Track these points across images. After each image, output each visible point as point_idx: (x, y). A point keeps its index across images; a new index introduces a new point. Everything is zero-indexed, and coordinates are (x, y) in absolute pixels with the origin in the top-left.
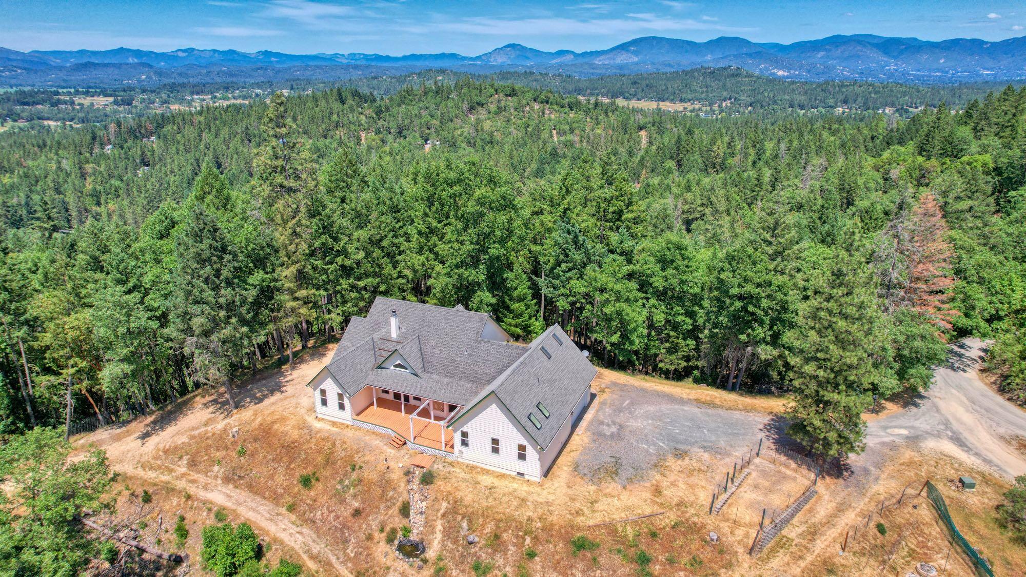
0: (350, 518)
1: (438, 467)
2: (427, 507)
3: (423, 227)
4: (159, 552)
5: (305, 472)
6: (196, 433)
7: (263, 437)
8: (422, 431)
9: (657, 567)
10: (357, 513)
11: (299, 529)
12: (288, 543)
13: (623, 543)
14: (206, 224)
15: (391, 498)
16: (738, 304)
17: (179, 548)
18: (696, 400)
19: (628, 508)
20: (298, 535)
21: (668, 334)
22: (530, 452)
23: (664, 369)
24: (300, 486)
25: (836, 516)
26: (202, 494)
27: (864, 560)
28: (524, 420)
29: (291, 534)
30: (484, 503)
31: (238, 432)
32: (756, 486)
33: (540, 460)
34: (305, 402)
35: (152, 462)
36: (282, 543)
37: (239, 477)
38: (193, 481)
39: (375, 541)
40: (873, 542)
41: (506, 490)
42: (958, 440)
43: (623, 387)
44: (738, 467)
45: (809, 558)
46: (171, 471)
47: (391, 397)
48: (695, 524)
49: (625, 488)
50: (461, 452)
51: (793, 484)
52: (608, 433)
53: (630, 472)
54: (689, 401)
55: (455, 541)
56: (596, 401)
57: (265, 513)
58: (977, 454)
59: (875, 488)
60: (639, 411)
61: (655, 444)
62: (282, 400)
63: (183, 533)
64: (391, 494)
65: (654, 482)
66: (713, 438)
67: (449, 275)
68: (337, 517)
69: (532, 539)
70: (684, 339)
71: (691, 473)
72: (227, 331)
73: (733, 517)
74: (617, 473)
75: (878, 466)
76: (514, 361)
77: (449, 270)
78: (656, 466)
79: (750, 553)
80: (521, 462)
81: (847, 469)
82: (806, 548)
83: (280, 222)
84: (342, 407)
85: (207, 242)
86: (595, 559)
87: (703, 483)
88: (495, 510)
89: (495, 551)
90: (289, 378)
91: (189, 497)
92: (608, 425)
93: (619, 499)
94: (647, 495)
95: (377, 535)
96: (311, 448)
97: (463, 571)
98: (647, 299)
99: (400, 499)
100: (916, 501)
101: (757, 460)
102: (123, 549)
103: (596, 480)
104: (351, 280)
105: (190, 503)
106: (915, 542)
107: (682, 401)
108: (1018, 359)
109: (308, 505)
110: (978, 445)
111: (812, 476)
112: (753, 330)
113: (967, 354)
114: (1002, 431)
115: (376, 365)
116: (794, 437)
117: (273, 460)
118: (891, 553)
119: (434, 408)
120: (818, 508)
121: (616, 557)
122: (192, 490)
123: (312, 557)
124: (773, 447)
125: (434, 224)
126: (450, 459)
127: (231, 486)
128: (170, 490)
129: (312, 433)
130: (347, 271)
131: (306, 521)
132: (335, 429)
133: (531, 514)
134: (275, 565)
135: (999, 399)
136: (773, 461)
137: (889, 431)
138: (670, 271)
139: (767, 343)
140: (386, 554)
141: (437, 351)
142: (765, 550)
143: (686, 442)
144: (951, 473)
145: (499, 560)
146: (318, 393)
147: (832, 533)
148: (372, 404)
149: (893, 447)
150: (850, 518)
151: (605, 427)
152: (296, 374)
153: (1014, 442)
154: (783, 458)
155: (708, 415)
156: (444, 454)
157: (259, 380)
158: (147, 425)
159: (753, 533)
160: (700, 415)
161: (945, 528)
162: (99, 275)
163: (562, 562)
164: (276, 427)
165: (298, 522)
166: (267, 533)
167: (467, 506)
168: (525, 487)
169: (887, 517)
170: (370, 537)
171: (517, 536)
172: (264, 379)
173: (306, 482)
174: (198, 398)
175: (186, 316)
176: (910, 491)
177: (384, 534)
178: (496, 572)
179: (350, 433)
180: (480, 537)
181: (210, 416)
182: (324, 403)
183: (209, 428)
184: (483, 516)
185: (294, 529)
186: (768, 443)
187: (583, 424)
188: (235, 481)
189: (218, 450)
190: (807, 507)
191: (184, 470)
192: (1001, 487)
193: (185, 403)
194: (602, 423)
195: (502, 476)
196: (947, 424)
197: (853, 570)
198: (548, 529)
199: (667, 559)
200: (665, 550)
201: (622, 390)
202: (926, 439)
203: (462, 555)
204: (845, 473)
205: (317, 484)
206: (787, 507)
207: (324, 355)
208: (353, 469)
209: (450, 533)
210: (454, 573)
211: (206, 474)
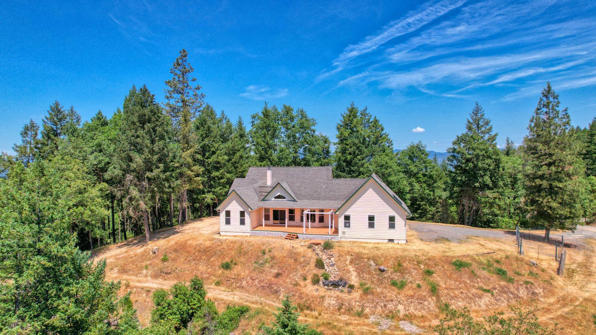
0: (274, 279)
2: (336, 261)
5: (224, 262)
7: (181, 249)
10: (278, 275)
11: (231, 293)
12: (227, 299)
13: (483, 265)
15: (304, 261)
19: (473, 250)
20: (232, 295)
22: (399, 220)
24: (222, 269)
25: (589, 259)
26: (139, 285)
28: (393, 196)
30: (378, 252)
31: (158, 250)
37: (167, 273)
38: (127, 280)
39: (303, 286)
41: (387, 247)
48: (516, 257)
49: (461, 244)
50: (344, 233)
53: (456, 240)
55: (369, 273)
60: (433, 226)
61: (458, 233)
64: (302, 260)
65: (475, 242)
68: (260, 282)
69: (425, 265)
71: (491, 241)
74: (449, 241)
75: (586, 244)
78: (468, 238)
79: (558, 274)
80: (392, 231)
82: (588, 271)
84: (242, 222)
86: (473, 273)
88: (389, 254)
89: (403, 273)
90: (182, 229)
91: (128, 286)
93: (463, 247)
94: (477, 246)
95: (302, 283)
96: (224, 248)
97: (385, 288)
99: (312, 260)
103: (439, 243)
109: (233, 279)
115: (260, 199)
120: (574, 258)
121: (484, 271)
123: (253, 303)
126: (335, 240)
131: (235, 288)
132: (237, 238)
133: (415, 254)
140: (317, 290)
141: (303, 188)
142: (565, 274)
143: (473, 234)
145: (409, 278)
146: (223, 215)
148: (261, 225)
149: (584, 239)
152: (187, 227)
156: (330, 237)
159: (553, 263)
163: (453, 275)
164: (189, 242)
165: (228, 290)
167: (367, 255)
168: (398, 246)
170: (297, 284)
171: (414, 265)
172: (165, 231)
173: (227, 267)
177: (309, 280)
178: (410, 285)
179: (251, 238)
180: (388, 267)
181: (127, 249)
182: (228, 222)
183: (131, 253)
184: (383, 257)
185: (227, 293)
188: (164, 277)
189: (142, 262)
190: (567, 257)
195: (378, 243)
198: (432, 259)
203: (379, 279)
204: (572, 246)
205: (236, 266)
208: (264, 254)
209: (360, 271)
210: (379, 290)
211: (136, 275)
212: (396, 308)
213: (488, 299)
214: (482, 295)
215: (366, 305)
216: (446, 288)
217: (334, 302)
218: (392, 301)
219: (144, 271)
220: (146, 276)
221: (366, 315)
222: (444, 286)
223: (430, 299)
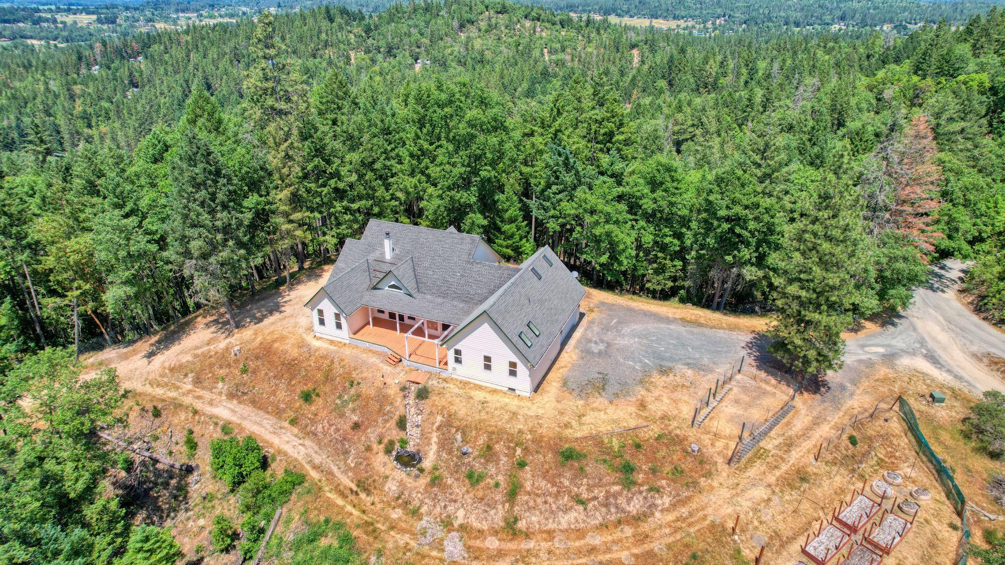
0: (350, 431)
1: (433, 383)
2: (423, 421)
3: (415, 150)
4: (172, 462)
5: (305, 388)
6: (199, 351)
7: (264, 355)
8: (417, 349)
9: (641, 476)
10: (356, 426)
11: (301, 441)
12: (292, 454)
13: (608, 454)
14: (199, 148)
15: (389, 412)
16: (726, 226)
17: (189, 459)
18: (682, 319)
19: (614, 421)
20: (300, 447)
21: (656, 255)
22: (521, 369)
23: (651, 289)
24: (302, 401)
25: (811, 429)
26: (209, 410)
27: (835, 469)
28: (515, 339)
29: (294, 447)
30: (477, 417)
31: (240, 351)
32: (737, 402)
33: (530, 376)
34: (303, 321)
35: (159, 379)
36: (286, 454)
37: (243, 393)
38: (199, 397)
39: (374, 452)
40: (845, 452)
41: (498, 405)
42: (932, 358)
43: (610, 307)
44: (720, 383)
45: (784, 468)
46: (178, 388)
47: (386, 316)
48: (677, 436)
49: (611, 402)
50: (454, 369)
51: (772, 400)
52: (596, 351)
53: (616, 388)
54: (674, 320)
55: (450, 452)
56: (585, 320)
57: (268, 427)
58: (949, 371)
59: (850, 403)
60: (626, 330)
61: (641, 362)
62: (281, 320)
63: (192, 445)
64: (388, 408)
65: (639, 397)
66: (697, 356)
67: (441, 197)
68: (338, 430)
69: (523, 450)
70: (672, 260)
71: (675, 388)
72: (225, 254)
73: (714, 430)
74: (604, 389)
75: (855, 382)
76: (505, 282)
77: (441, 192)
78: (641, 382)
79: (729, 463)
80: (512, 378)
81: (824, 386)
82: (782, 458)
83: (272, 145)
84: (339, 326)
85: (201, 166)
86: (582, 469)
87: (686, 398)
88: (487, 423)
89: (487, 461)
90: (287, 298)
91: (195, 412)
92: (596, 343)
93: (606, 413)
94: (632, 409)
95: (375, 446)
96: (310, 366)
97: (457, 479)
98: (636, 220)
99: (397, 413)
100: (887, 415)
101: (739, 377)
102: (138, 459)
103: (583, 395)
104: (345, 203)
105: (197, 418)
106: (883, 452)
107: (668, 320)
108: (996, 280)
109: (310, 419)
110: (950, 362)
111: (791, 392)
112: (739, 251)
113: (948, 275)
114: (974, 349)
115: (372, 286)
116: (774, 355)
117: (275, 377)
118: (861, 462)
119: (428, 327)
120: (795, 422)
121: (602, 466)
122: (198, 405)
123: (315, 467)
124: (754, 364)
125: (426, 146)
126: (444, 375)
127: (235, 402)
128: (179, 406)
129: (311, 352)
130: (340, 194)
131: (308, 434)
132: (332, 347)
133: (521, 427)
134: (280, 474)
135: (975, 318)
136: (754, 378)
137: (867, 349)
138: (659, 193)
139: (752, 265)
140: (385, 464)
141: (430, 273)
142: (743, 461)
143: (671, 359)
144: (923, 389)
145: (492, 470)
146: (315, 313)
147: (808, 444)
148: (368, 323)
149: (870, 364)
150: (825, 431)
151: (593, 345)
152: (293, 294)
153: (985, 360)
154: (763, 375)
155: (692, 333)
156: (438, 370)
157: (258, 300)
158: (152, 345)
159: (733, 445)
160: (685, 334)
161: (913, 440)
162: (95, 200)
163: (551, 472)
164: (276, 345)
165: (301, 435)
166: (271, 445)
167: (461, 420)
168: (516, 402)
169: (859, 429)
170: (369, 449)
171: (509, 448)
172: (263, 299)
173: (307, 397)
174: (199, 319)
175: (184, 240)
176: (883, 406)
177: (382, 446)
178: (489, 480)
179: (348, 351)
180: (473, 448)
181: (212, 336)
182: (322, 322)
183: (212, 347)
184: (476, 429)
185: (297, 442)
186: (750, 360)
187: (572, 342)
188: (239, 398)
189: (221, 367)
190: (785, 421)
191: (189, 387)
192: (969, 401)
193: (187, 324)
194: (590, 341)
195: (494, 391)
196: (922, 342)
197: (825, 478)
198: (537, 441)
199: (650, 469)
200: (649, 460)
201: (610, 310)
202: (901, 356)
203: (456, 465)
204: (822, 389)
205: (317, 399)
206: (766, 420)
207: (320, 276)
208: (352, 385)
209: (445, 444)
210: (449, 481)
211: (211, 390)
212: (455, 513)
213: (576, 514)
214: (571, 508)
215: (427, 501)
216: (529, 493)
217: (394, 488)
218: (455, 501)
219: (220, 385)
220: (220, 393)
221: (422, 515)
222: (528, 489)
223: (500, 507)
